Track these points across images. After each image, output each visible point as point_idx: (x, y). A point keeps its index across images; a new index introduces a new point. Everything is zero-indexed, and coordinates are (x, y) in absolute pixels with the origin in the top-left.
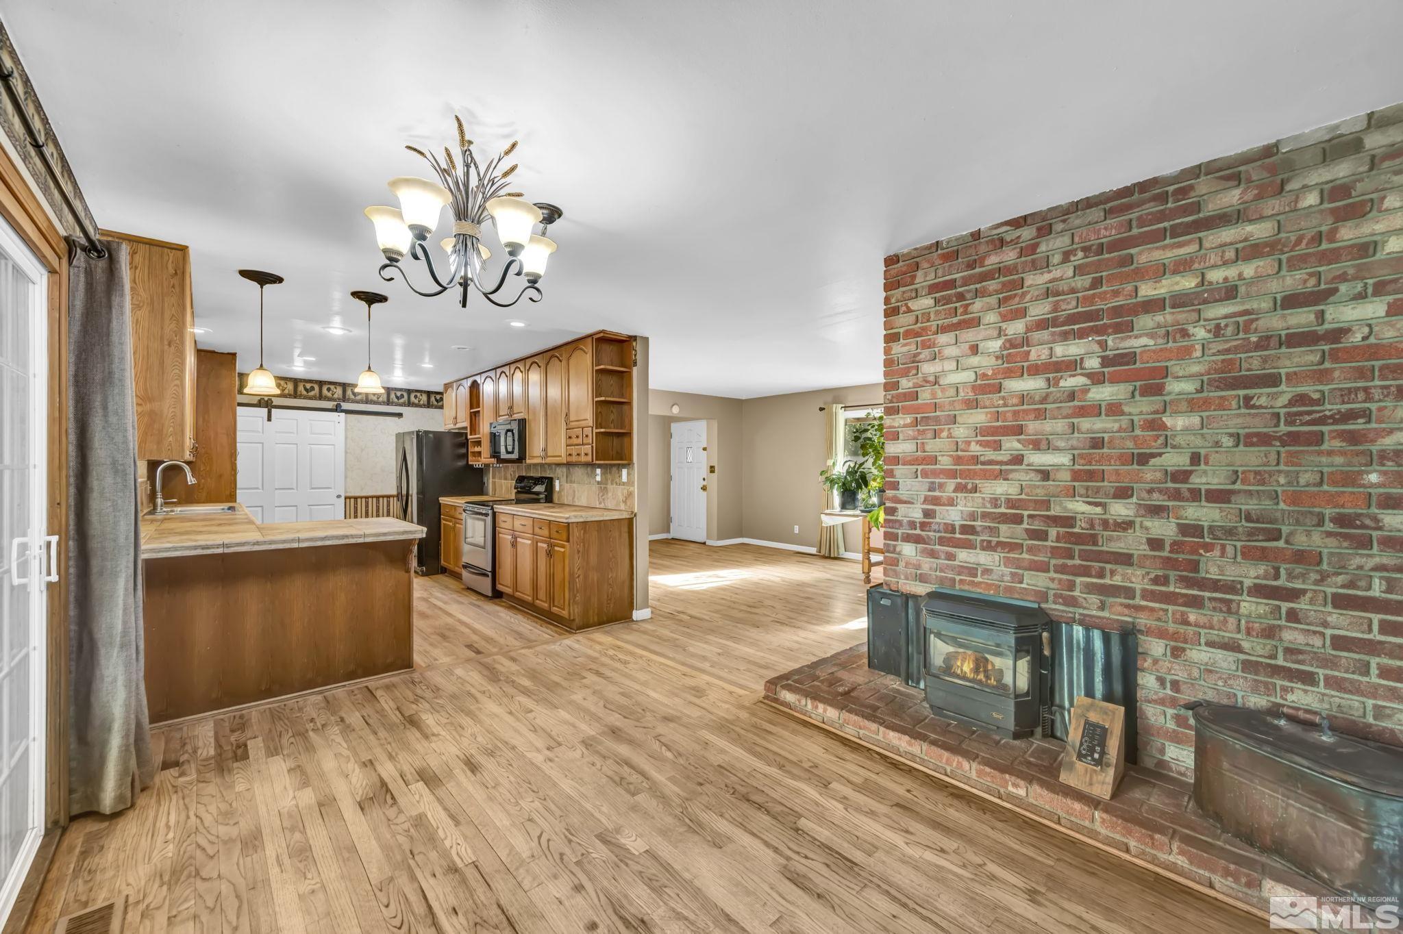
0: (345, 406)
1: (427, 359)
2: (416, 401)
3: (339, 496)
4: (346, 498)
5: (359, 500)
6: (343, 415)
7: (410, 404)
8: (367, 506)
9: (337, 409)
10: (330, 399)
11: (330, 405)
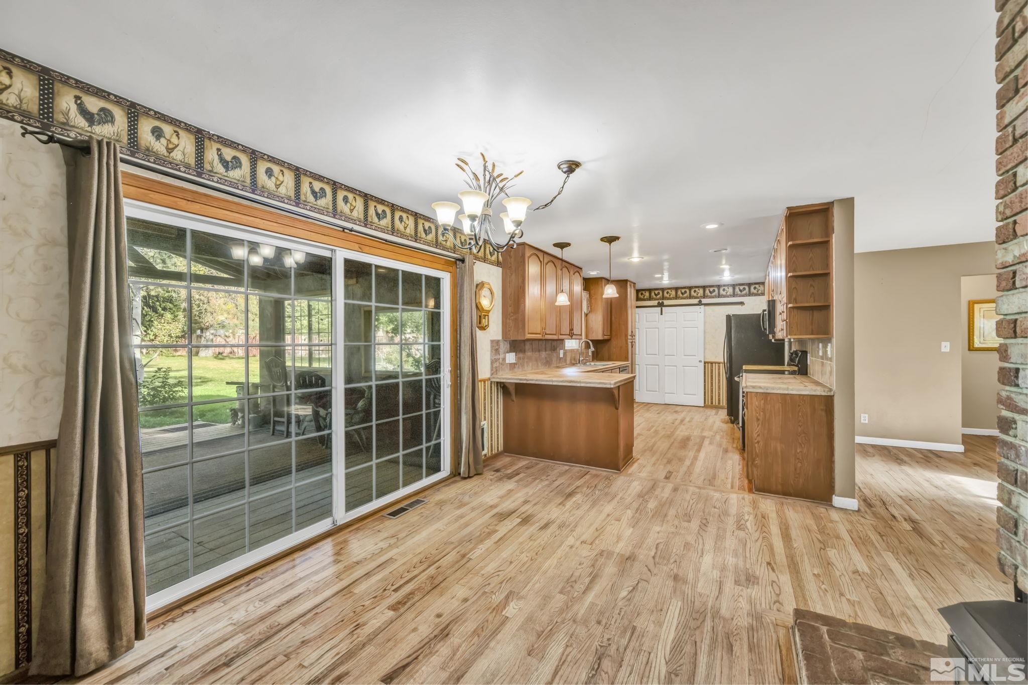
0: (704, 301)
1: (724, 262)
2: (755, 291)
3: (700, 361)
4: (705, 363)
5: (714, 364)
6: (702, 307)
7: (750, 294)
8: (719, 369)
9: (700, 304)
10: (696, 298)
11: (696, 301)
